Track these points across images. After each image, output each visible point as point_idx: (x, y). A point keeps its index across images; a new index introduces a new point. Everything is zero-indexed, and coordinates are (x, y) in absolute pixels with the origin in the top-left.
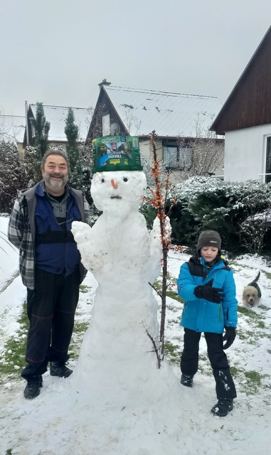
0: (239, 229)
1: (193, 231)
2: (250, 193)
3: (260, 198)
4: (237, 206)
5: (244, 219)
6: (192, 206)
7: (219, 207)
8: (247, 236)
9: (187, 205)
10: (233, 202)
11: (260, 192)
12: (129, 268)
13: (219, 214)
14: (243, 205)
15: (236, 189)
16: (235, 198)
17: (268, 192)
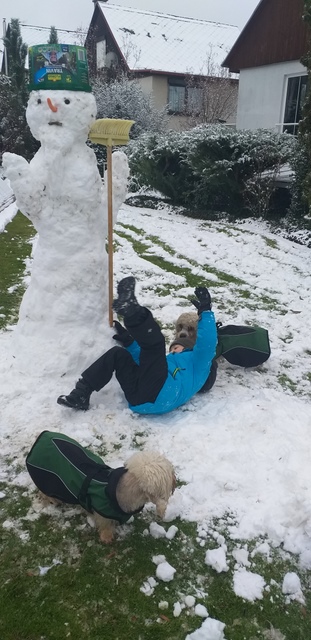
0: (244, 187)
1: (192, 188)
2: (259, 144)
3: (270, 150)
4: (243, 159)
5: (250, 176)
6: (191, 157)
7: (222, 160)
8: (252, 196)
9: (185, 156)
10: (239, 155)
11: (270, 144)
12: (73, 214)
13: (221, 168)
14: (249, 159)
15: (242, 138)
16: (241, 150)
17: (280, 144)
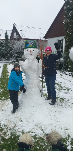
9: (39, 57)
12: (34, 72)
